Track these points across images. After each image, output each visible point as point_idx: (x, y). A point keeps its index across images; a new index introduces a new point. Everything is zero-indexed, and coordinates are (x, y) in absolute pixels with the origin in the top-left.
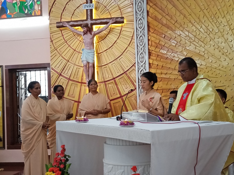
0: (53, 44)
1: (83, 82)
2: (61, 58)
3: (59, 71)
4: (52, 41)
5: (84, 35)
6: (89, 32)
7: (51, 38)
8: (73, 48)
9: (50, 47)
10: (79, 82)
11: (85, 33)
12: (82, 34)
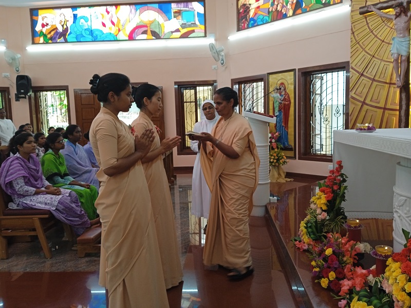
0: (354, 36)
1: (392, 82)
2: (364, 53)
3: (360, 71)
4: (353, 33)
5: (396, 18)
6: (404, 13)
7: (352, 29)
8: (381, 38)
9: (350, 41)
10: (386, 83)
11: (398, 16)
12: (394, 17)
